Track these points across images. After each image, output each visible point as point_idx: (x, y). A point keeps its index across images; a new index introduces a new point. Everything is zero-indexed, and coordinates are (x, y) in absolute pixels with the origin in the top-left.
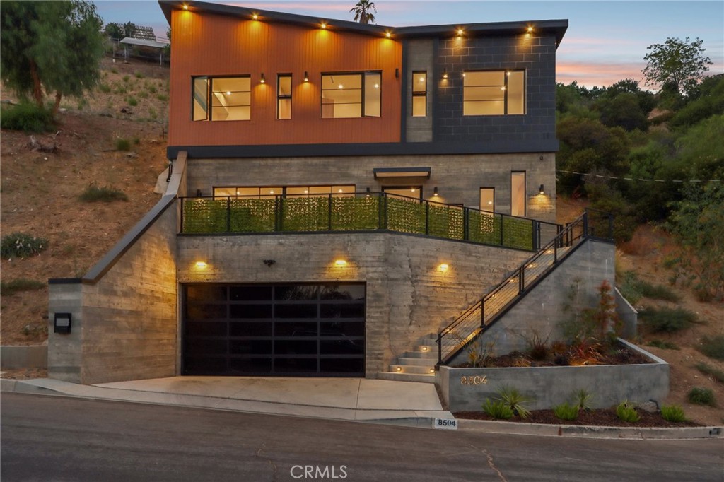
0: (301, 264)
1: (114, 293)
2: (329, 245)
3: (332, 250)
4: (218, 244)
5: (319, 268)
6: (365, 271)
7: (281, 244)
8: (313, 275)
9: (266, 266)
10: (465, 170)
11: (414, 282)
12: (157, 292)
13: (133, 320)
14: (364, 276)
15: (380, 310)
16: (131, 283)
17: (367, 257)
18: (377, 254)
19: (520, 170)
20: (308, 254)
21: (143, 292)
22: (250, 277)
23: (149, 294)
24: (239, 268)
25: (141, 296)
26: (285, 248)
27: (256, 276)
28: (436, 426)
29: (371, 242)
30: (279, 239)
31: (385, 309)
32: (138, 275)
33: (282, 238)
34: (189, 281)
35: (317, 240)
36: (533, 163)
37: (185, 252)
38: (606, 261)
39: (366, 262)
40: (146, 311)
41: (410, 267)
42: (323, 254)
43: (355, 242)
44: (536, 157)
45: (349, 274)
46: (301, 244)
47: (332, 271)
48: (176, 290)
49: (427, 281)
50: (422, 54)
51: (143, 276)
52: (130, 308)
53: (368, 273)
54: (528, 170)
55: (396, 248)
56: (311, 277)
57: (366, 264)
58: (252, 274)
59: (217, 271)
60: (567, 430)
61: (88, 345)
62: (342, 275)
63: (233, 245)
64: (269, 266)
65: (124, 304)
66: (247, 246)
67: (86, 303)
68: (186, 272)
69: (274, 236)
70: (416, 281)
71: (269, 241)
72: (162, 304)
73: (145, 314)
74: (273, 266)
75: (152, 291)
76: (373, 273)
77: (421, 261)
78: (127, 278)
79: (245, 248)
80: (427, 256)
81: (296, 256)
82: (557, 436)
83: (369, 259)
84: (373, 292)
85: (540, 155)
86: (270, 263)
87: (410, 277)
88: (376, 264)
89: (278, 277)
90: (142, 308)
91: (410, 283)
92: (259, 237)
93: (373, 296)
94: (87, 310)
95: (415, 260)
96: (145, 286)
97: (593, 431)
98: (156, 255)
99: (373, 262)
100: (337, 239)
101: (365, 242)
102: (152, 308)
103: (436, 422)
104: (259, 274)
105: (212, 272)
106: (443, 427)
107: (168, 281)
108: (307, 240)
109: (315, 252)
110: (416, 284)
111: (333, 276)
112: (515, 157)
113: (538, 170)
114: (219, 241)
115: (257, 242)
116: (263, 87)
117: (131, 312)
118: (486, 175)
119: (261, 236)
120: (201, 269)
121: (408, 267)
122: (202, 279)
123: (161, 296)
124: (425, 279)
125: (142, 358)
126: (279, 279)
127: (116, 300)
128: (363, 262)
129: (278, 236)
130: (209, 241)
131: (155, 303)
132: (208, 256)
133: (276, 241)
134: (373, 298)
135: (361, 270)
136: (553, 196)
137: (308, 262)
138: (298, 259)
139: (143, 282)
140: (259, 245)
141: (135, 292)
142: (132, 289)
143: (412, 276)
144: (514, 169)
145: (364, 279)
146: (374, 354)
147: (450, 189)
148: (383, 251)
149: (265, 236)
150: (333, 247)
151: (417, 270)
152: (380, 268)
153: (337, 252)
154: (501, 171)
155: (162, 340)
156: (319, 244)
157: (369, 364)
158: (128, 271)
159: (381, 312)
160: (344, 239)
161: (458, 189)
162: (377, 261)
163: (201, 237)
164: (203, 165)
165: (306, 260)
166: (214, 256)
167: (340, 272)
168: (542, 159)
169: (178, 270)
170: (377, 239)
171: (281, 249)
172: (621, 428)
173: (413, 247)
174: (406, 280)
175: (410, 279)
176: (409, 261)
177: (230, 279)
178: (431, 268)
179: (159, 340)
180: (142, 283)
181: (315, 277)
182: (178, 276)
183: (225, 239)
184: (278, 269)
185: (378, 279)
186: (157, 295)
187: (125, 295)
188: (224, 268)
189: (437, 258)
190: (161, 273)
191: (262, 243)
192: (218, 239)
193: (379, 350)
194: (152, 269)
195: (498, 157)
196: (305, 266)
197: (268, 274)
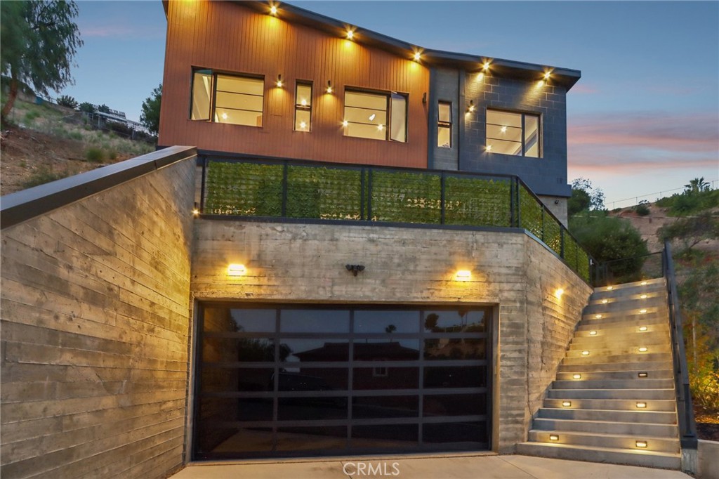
0: (403, 274)
1: (62, 288)
2: (445, 246)
3: (451, 254)
4: (267, 235)
5: (432, 281)
6: (498, 288)
7: (372, 241)
8: (422, 292)
9: (350, 276)
12: (161, 308)
13: (110, 363)
14: (496, 295)
15: (519, 347)
16: (108, 272)
17: (500, 267)
18: (514, 263)
20: (414, 260)
21: (135, 302)
22: (321, 292)
23: (146, 308)
24: (303, 276)
25: (131, 310)
26: (379, 248)
27: (332, 292)
29: (505, 246)
30: (369, 232)
32: (127, 259)
33: (373, 232)
34: (214, 296)
35: (428, 238)
37: (207, 245)
39: (499, 274)
40: (139, 344)
42: (436, 260)
43: (483, 244)
45: (475, 292)
46: (404, 243)
47: (451, 286)
48: (190, 311)
49: (551, 310)
50: (448, 84)
51: (137, 267)
52: (100, 333)
53: (501, 291)
56: (419, 295)
57: (498, 278)
58: (324, 288)
59: (264, 281)
62: (465, 294)
63: (294, 238)
64: (355, 274)
66: (316, 242)
68: (209, 280)
69: (361, 227)
71: (352, 235)
72: (168, 333)
73: (137, 349)
74: (359, 276)
75: (153, 304)
76: (507, 292)
77: (547, 281)
78: (98, 259)
79: (313, 244)
81: (396, 261)
83: (504, 271)
84: (509, 319)
85: (554, 199)
86: (355, 270)
88: (513, 278)
89: (368, 293)
90: (130, 337)
91: (541, 310)
92: (337, 228)
93: (510, 326)
95: (544, 279)
96: (139, 289)
98: (161, 233)
99: (508, 275)
100: (457, 238)
101: (497, 245)
102: (150, 339)
104: (336, 288)
105: (256, 282)
107: (179, 291)
108: (413, 237)
109: (424, 257)
110: (545, 312)
111: (452, 294)
114: (270, 231)
115: (333, 235)
117: (106, 345)
119: (340, 227)
120: (237, 277)
122: (236, 293)
123: (167, 317)
124: (549, 305)
126: (368, 297)
127: (64, 307)
128: (494, 274)
129: (367, 228)
130: (252, 229)
131: (157, 329)
132: (249, 254)
133: (365, 235)
134: (508, 330)
135: (492, 287)
137: (415, 271)
138: (399, 265)
139: (135, 278)
140: (337, 240)
141: (117, 297)
142: (111, 290)
145: (497, 301)
146: (511, 415)
148: (520, 259)
149: (347, 227)
150: (452, 250)
152: (519, 285)
153: (457, 258)
155: (165, 402)
156: (431, 245)
157: (502, 430)
158: (103, 243)
159: (520, 351)
160: (467, 238)
162: (514, 275)
163: (237, 223)
165: (412, 268)
166: (259, 256)
167: (462, 289)
168: (556, 203)
169: (194, 274)
170: (514, 241)
171: (372, 247)
177: (286, 294)
179: (161, 403)
180: (133, 282)
181: (425, 294)
182: (194, 287)
183: (279, 228)
184: (368, 281)
185: (515, 301)
186: (162, 314)
187: (92, 298)
188: (277, 275)
189: (555, 279)
190: (168, 273)
191: (342, 238)
192: (267, 228)
193: (518, 409)
194: (153, 258)
196: (410, 277)
197: (351, 289)
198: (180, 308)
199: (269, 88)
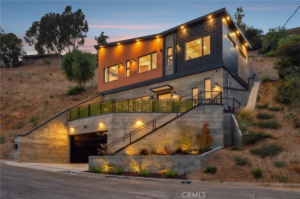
1: (34, 139)
2: (99, 119)
4: (76, 122)
5: (97, 127)
10: (186, 82)
11: (124, 129)
12: (56, 138)
13: (44, 146)
18: (110, 120)
19: (208, 78)
23: (52, 139)
24: (80, 129)
25: (48, 139)
28: (72, 174)
31: (112, 139)
32: (46, 133)
35: (96, 118)
36: (213, 74)
37: (69, 126)
38: (216, 113)
41: (123, 124)
44: (214, 71)
45: (103, 128)
46: (93, 120)
48: (68, 137)
49: (131, 129)
50: (170, 40)
51: (49, 134)
52: (42, 143)
53: (108, 127)
54: (211, 77)
55: (117, 118)
60: (108, 177)
61: (22, 152)
65: (39, 142)
67: (21, 141)
70: (126, 129)
72: (60, 142)
73: (50, 145)
75: (54, 138)
77: (128, 121)
78: (41, 134)
79: (81, 123)
80: (131, 119)
81: (92, 124)
82: (105, 178)
84: (109, 133)
85: (216, 70)
86: (85, 127)
87: (123, 127)
88: (110, 124)
90: (48, 143)
91: (123, 130)
93: (109, 135)
94: (20, 143)
95: (126, 121)
96: (50, 136)
97: (118, 177)
98: (56, 127)
100: (101, 117)
101: (107, 117)
102: (54, 143)
103: (72, 172)
105: (74, 131)
106: (73, 174)
107: (63, 135)
108: (94, 118)
109: (96, 122)
110: (125, 130)
112: (205, 73)
113: (215, 76)
116: (122, 67)
118: (194, 83)
120: (72, 131)
121: (122, 124)
122: (72, 134)
123: (59, 139)
124: (130, 128)
125: (48, 157)
128: (107, 123)
131: (56, 141)
132: (73, 126)
135: (106, 127)
136: (222, 86)
137: (94, 125)
141: (45, 138)
142: (43, 137)
143: (124, 127)
144: (205, 78)
145: (107, 130)
147: (180, 91)
148: (112, 119)
151: (126, 125)
153: (100, 121)
154: (200, 80)
155: (59, 152)
161: (183, 91)
164: (107, 97)
166: (75, 126)
167: (101, 128)
168: (217, 71)
169: (68, 131)
170: (110, 115)
171: (88, 122)
172: (130, 177)
173: (125, 117)
174: (121, 128)
175: (123, 128)
176: (123, 122)
177: (78, 133)
178: (133, 123)
180: (48, 136)
181: (96, 130)
182: (68, 133)
184: (88, 129)
185: (110, 129)
187: (40, 139)
189: (136, 120)
190: (59, 133)
194: (54, 131)
195: (199, 75)
196: (93, 127)
198: (65, 137)
199: (119, 67)
